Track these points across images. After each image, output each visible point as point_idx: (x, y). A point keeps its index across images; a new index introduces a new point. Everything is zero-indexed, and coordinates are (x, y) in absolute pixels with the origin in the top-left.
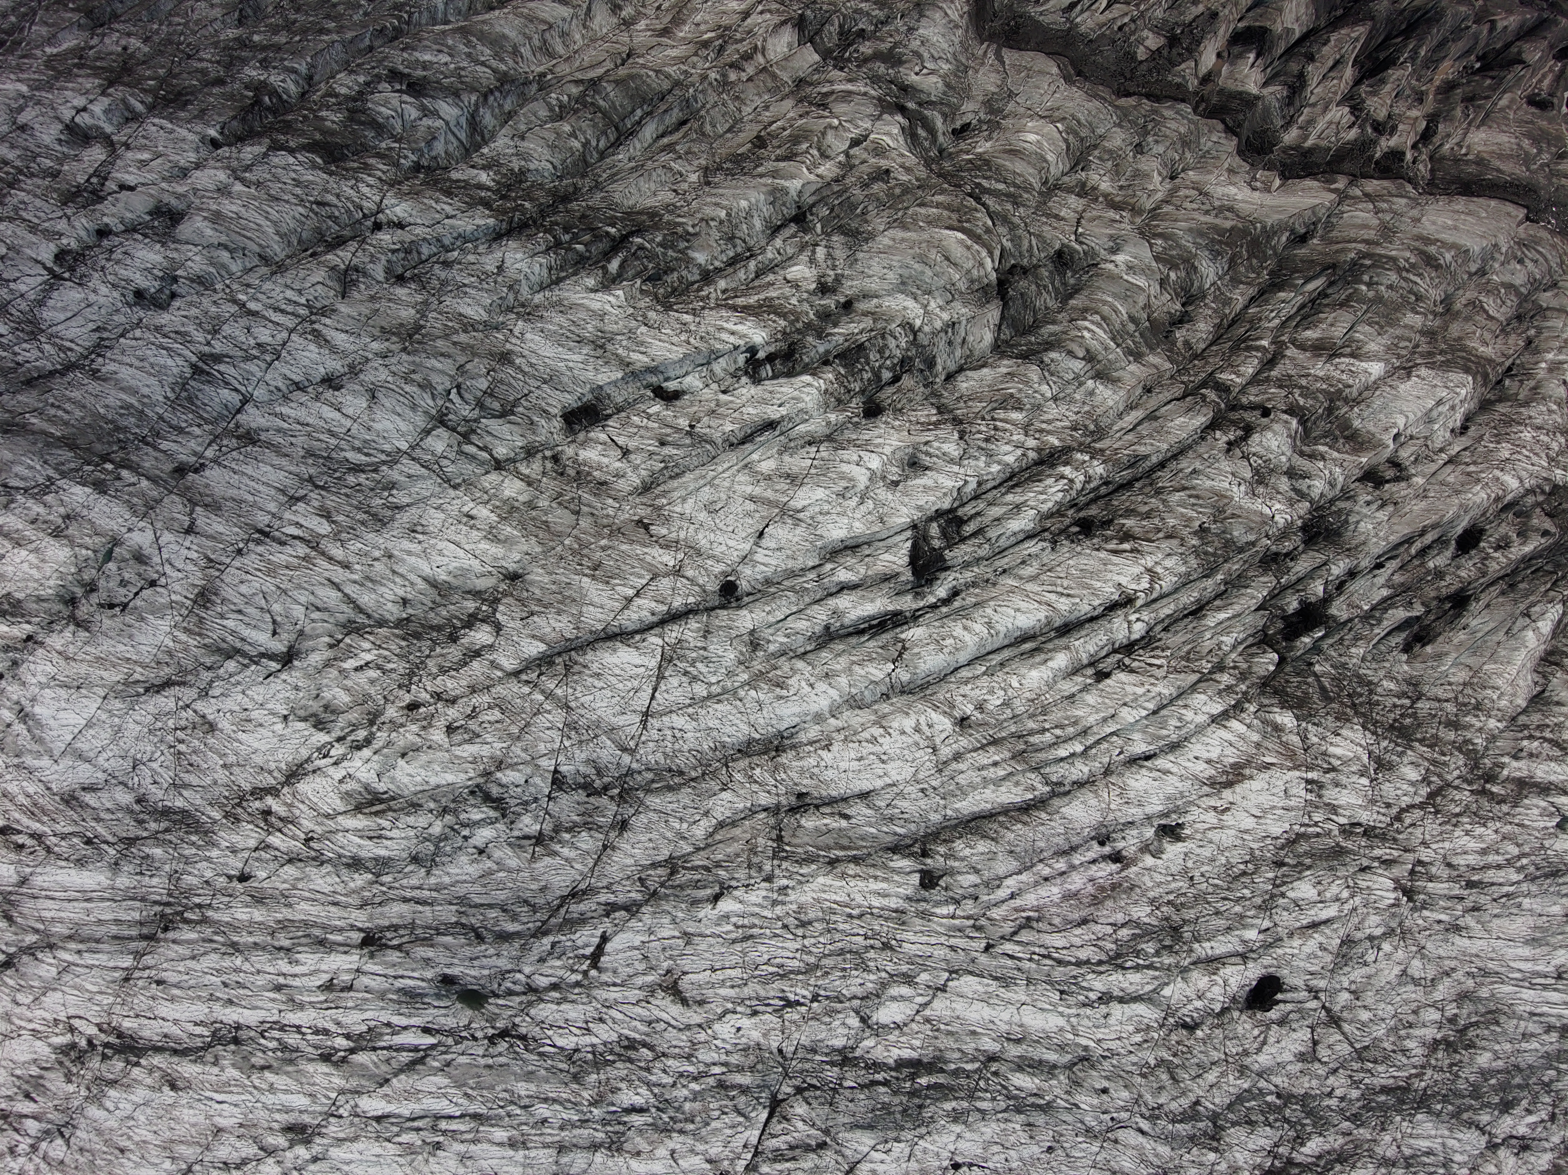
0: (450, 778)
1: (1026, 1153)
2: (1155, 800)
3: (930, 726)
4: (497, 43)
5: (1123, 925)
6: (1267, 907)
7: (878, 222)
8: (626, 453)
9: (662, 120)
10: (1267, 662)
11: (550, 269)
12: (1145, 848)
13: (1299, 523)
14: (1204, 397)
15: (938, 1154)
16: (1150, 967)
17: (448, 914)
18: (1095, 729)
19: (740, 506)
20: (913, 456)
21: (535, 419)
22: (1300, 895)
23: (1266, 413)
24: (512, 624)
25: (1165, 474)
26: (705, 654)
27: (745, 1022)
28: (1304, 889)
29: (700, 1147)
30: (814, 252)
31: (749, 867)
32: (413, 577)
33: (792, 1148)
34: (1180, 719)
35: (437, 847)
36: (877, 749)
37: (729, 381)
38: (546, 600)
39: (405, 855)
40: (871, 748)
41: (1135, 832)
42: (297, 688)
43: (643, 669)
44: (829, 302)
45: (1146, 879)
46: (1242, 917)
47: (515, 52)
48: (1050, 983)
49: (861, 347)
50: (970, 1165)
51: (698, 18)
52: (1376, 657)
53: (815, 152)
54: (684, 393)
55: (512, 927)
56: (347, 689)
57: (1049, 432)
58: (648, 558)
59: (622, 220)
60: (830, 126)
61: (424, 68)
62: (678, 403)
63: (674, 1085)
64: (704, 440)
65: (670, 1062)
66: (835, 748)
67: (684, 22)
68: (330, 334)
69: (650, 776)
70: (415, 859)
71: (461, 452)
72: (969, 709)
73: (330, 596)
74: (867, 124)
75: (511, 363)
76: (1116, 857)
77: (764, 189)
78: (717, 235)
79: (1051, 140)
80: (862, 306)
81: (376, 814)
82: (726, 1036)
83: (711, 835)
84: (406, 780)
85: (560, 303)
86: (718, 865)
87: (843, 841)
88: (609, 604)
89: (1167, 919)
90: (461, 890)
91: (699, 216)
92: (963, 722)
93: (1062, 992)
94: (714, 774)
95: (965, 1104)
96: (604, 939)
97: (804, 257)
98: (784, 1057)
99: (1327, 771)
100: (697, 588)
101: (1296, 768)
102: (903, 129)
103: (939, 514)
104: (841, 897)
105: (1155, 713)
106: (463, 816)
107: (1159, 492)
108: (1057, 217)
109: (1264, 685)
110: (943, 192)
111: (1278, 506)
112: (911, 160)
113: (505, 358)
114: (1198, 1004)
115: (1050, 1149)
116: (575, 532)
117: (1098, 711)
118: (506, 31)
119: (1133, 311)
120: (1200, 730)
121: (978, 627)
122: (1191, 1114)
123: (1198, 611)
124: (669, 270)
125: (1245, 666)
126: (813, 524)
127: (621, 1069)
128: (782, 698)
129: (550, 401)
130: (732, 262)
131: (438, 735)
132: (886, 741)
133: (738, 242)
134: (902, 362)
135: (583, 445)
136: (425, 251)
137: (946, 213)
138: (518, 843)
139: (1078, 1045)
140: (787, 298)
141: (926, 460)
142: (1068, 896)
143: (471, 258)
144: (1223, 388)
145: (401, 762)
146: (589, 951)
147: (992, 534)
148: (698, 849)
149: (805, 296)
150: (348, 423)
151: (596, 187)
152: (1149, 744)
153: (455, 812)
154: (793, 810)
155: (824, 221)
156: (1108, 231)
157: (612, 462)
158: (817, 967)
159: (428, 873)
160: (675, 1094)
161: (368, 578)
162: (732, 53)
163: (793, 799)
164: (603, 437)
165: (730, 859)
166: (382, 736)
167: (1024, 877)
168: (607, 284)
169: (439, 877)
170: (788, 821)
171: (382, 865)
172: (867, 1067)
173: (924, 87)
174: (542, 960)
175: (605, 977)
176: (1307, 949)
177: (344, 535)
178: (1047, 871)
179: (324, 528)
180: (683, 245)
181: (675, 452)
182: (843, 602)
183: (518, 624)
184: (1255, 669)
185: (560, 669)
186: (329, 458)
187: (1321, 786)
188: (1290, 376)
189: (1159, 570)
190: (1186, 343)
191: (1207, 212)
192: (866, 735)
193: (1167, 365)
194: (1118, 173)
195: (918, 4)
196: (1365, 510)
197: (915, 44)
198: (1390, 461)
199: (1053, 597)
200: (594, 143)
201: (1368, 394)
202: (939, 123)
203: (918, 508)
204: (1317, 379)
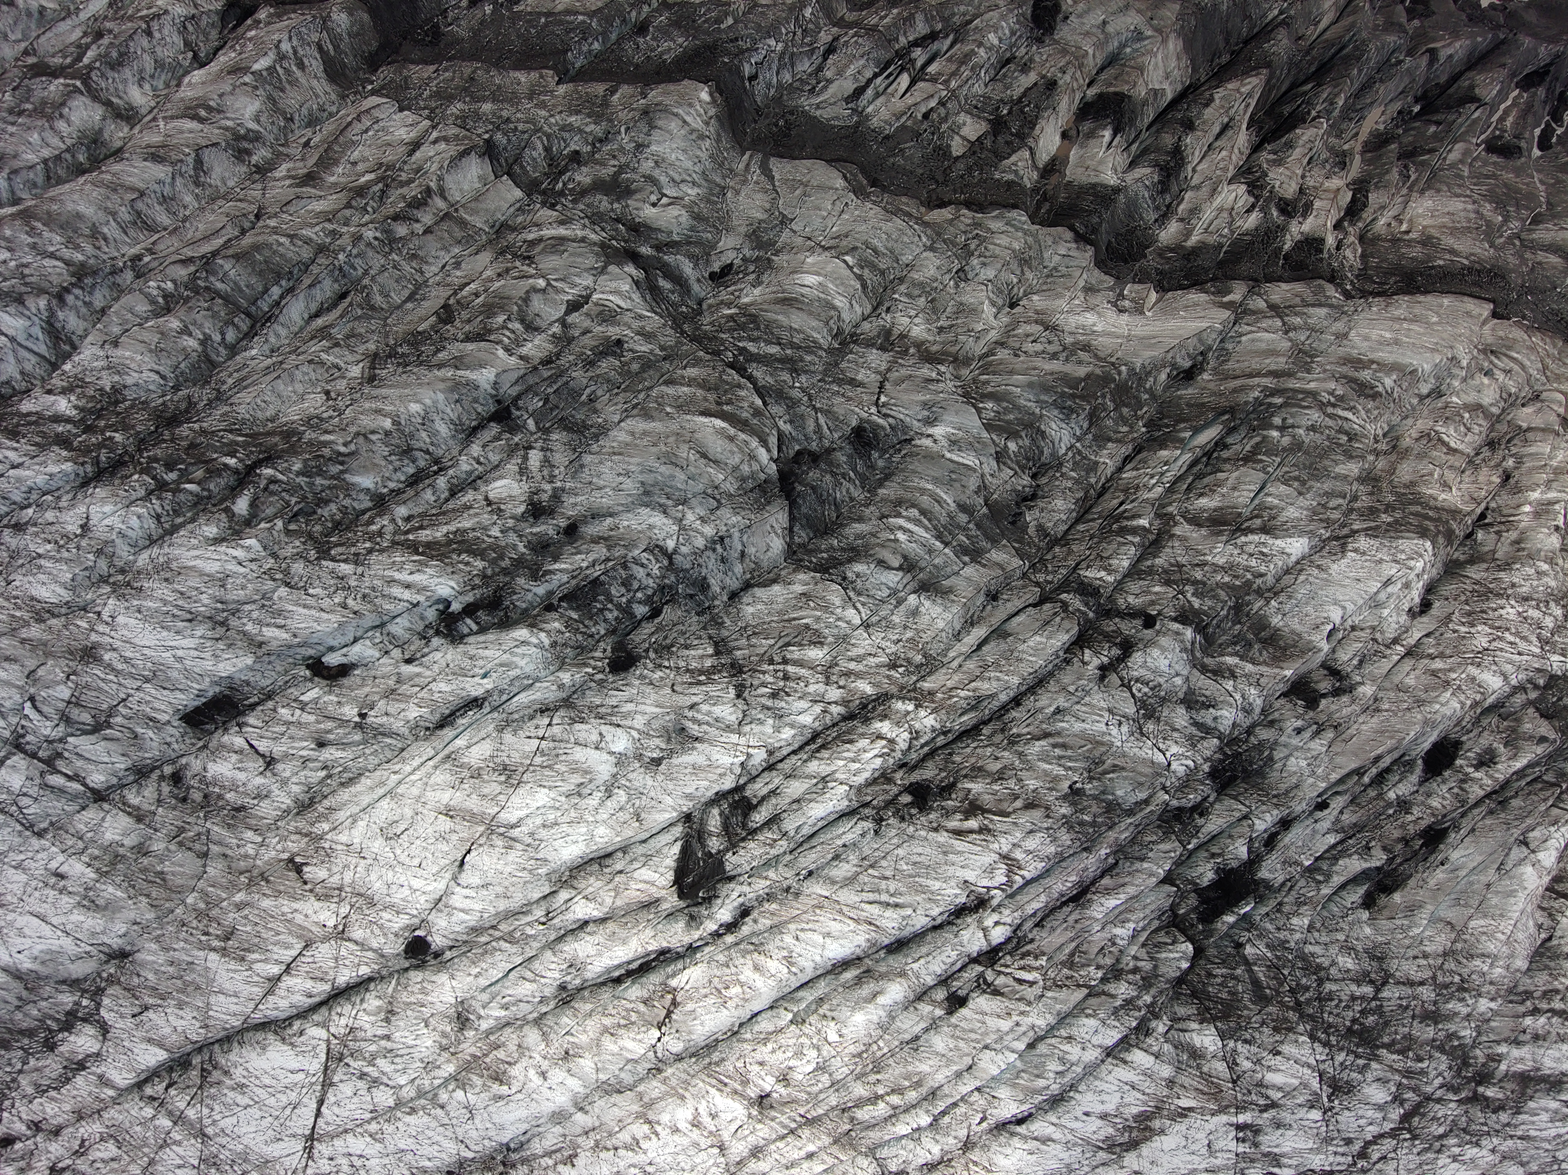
3: (714, 1116)
4: (69, 225)
7: (610, 412)
8: (270, 762)
10: (1179, 956)
11: (158, 517)
13: (1206, 767)
14: (1065, 604)
18: (946, 1090)
19: (430, 826)
20: (678, 723)
21: (140, 730)
23: (1149, 622)
24: (121, 1024)
25: (1020, 715)
26: (389, 1045)
30: (525, 458)
34: (1062, 1060)
36: (640, 1158)
37: (417, 643)
38: (162, 989)
43: (301, 1076)
44: (547, 528)
47: (95, 234)
49: (595, 582)
51: (355, 155)
53: (517, 326)
54: (353, 666)
57: (858, 675)
58: (299, 918)
59: (245, 445)
60: (535, 290)
62: (345, 681)
64: (381, 732)
66: (581, 1160)
67: (336, 162)
72: (769, 1082)
74: (587, 281)
75: (98, 660)
77: (442, 386)
78: (385, 450)
79: (839, 281)
80: (591, 529)
85: (166, 566)
88: (247, 989)
91: (353, 429)
92: (761, 1102)
97: (512, 467)
99: (1264, 1109)
100: (370, 954)
101: (1223, 1110)
102: (637, 283)
103: (718, 798)
105: (1031, 1046)
107: (1013, 741)
108: (853, 383)
109: (1177, 988)
110: (697, 362)
111: (1175, 749)
112: (654, 321)
113: (90, 654)
116: (201, 884)
117: (949, 1062)
118: (82, 208)
119: (964, 498)
120: (1091, 1070)
121: (774, 965)
123: (1081, 895)
124: (323, 502)
125: (1148, 965)
126: (533, 844)
128: (501, 1097)
129: (157, 705)
130: (414, 481)
132: (652, 1145)
133: (418, 454)
134: (662, 588)
135: (213, 755)
137: (700, 393)
140: (485, 529)
141: (695, 729)
143: (50, 515)
144: (1089, 592)
147: (789, 822)
149: (511, 523)
151: (218, 398)
152: (1022, 1102)
155: (538, 415)
156: (921, 397)
157: (252, 777)
164: (239, 741)
168: (235, 530)
173: (662, 223)
180: (335, 469)
181: (339, 754)
182: (585, 945)
183: (129, 1023)
184: (1162, 970)
185: (195, 1076)
187: (1257, 1130)
188: (1180, 566)
189: (1019, 855)
190: (1041, 529)
191: (1054, 356)
192: (625, 1137)
193: (1016, 562)
194: (935, 310)
195: (645, 112)
196: (1295, 741)
197: (647, 166)
198: (1324, 665)
199: (875, 910)
200: (217, 338)
201: (1288, 579)
202: (687, 268)
203: (689, 797)
204: (1217, 569)
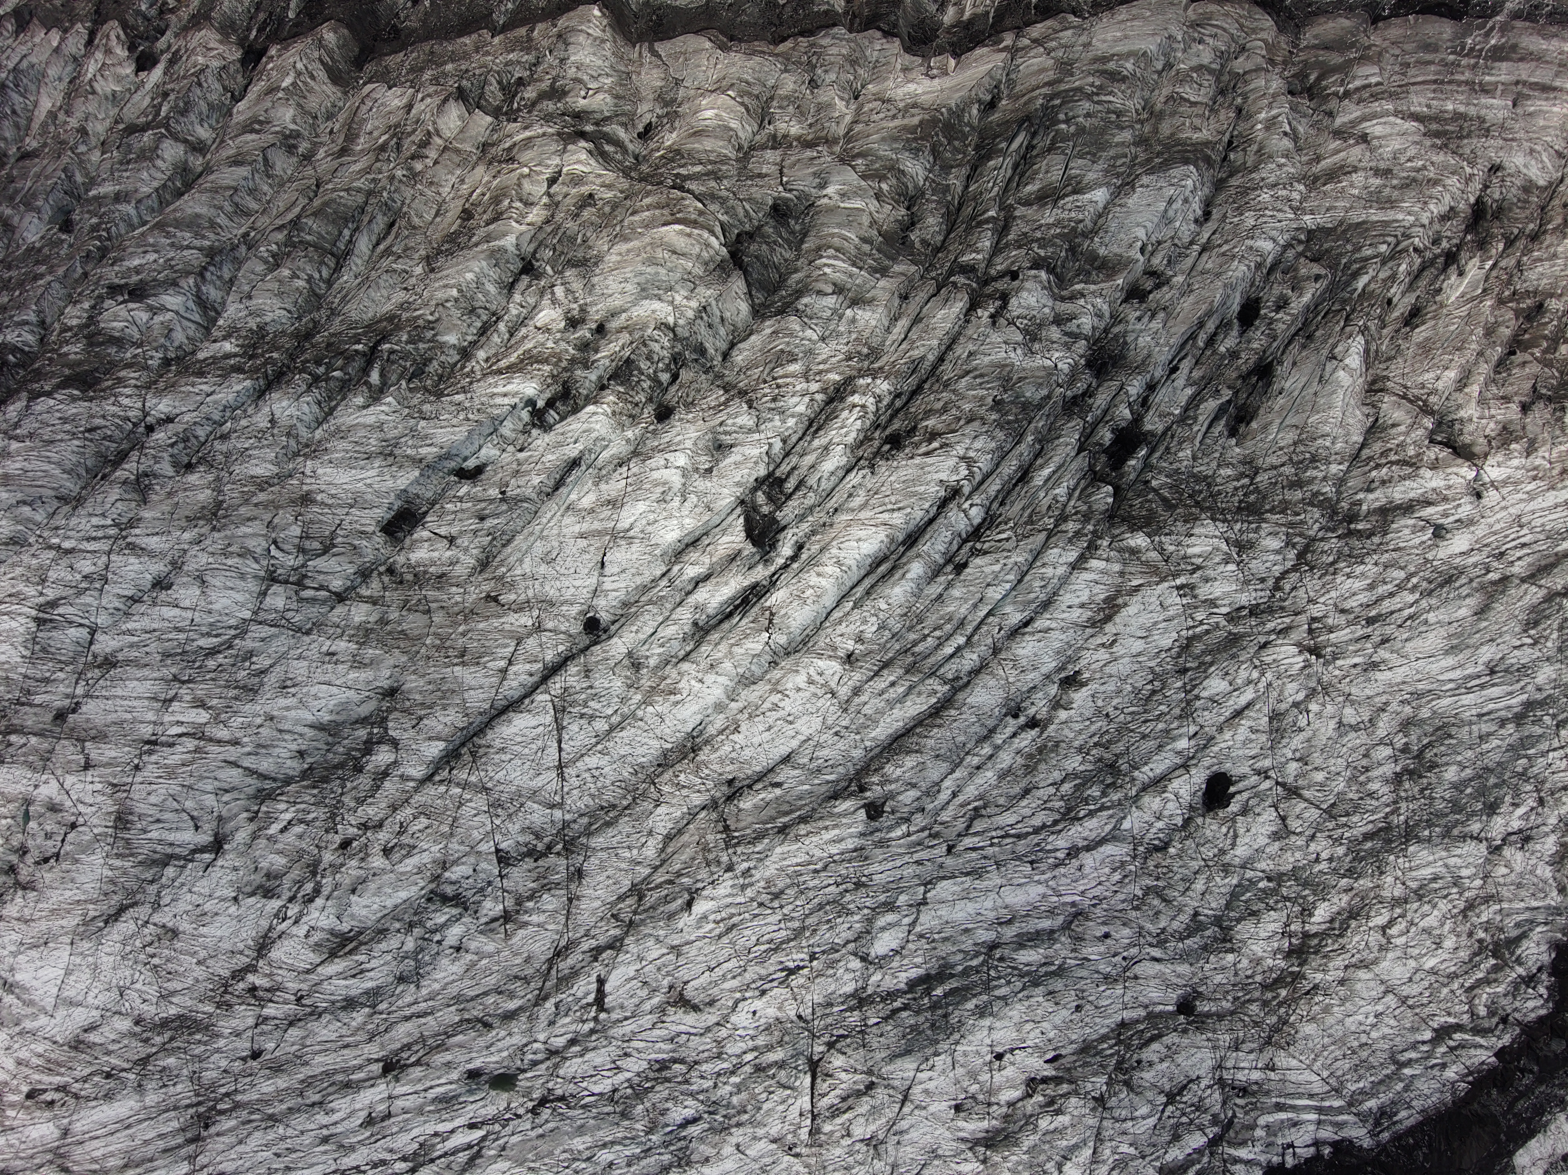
0: (403, 895)
1: (1057, 1020)
2: (1046, 659)
3: (821, 674)
4: (193, 224)
5: (1063, 781)
6: (1187, 713)
7: (601, 244)
8: (451, 540)
9: (371, 231)
10: (1104, 496)
11: (319, 403)
12: (1057, 704)
13: (1083, 362)
14: (954, 284)
15: (978, 1053)
16: (1103, 808)
17: (450, 1016)
18: (970, 618)
19: (573, 547)
20: (715, 440)
21: (357, 542)
22: (1213, 691)
23: (1014, 276)
24: (406, 735)
25: (947, 367)
26: (593, 691)
27: (758, 1004)
28: (1215, 685)
29: (760, 1132)
30: (553, 293)
31: (708, 865)
32: (299, 729)
33: (844, 1099)
34: (1043, 579)
35: (417, 960)
36: (781, 713)
37: (522, 438)
38: (428, 702)
39: (390, 979)
40: (775, 715)
41: (1040, 695)
42: (235, 869)
43: (541, 728)
44: (583, 333)
45: (1066, 732)
46: (1167, 731)
47: (213, 225)
48: (1018, 858)
49: (628, 361)
50: (1012, 1050)
51: (369, 127)
52: (1204, 451)
53: (518, 204)
54: (485, 465)
55: (512, 1005)
56: (280, 852)
57: (827, 371)
58: (507, 627)
59: (365, 334)
60: (523, 176)
61: (138, 273)
62: (482, 477)
63: (715, 1086)
64: (519, 500)
65: (704, 1067)
66: (743, 728)
67: (358, 136)
68: (143, 541)
69: (585, 820)
70: (401, 979)
71: (301, 600)
72: (850, 645)
73: (233, 776)
74: (556, 161)
75: (313, 501)
76: (1033, 723)
77: (484, 256)
78: (458, 313)
79: (728, 109)
80: (614, 324)
81: (350, 952)
82: (746, 1024)
83: (663, 850)
84: (364, 912)
85: (338, 430)
86: (679, 874)
87: (783, 807)
88: (487, 682)
89: (1100, 760)
90: (453, 990)
91: (434, 302)
92: (850, 659)
93: (1032, 863)
94: (644, 795)
95: (985, 998)
96: (601, 982)
97: (546, 302)
98: (806, 1021)
99: (1193, 572)
100: (562, 636)
101: (1163, 580)
102: (590, 152)
103: (760, 483)
104: (802, 858)
105: (1020, 581)
106: (429, 924)
107: (946, 385)
108: (760, 176)
109: (1111, 517)
110: (648, 194)
111: (1057, 355)
112: (610, 176)
113: (306, 499)
114: (1160, 825)
115: (1078, 1008)
116: (432, 629)
117: (966, 601)
118: (198, 210)
119: (863, 233)
120: (1064, 581)
121: (830, 569)
122: (1195, 926)
123: (1024, 475)
124: (427, 361)
125: (1084, 508)
126: (645, 536)
127: (662, 1091)
128: (678, 702)
129: (363, 521)
130: (484, 331)
131: (377, 862)
132: (786, 704)
133: (480, 311)
134: (675, 358)
135: (411, 549)
136: (201, 433)
137: (657, 212)
138: (488, 928)
139: (1065, 904)
140: (543, 344)
141: (727, 439)
142: (1003, 775)
143: (244, 423)
144: (968, 270)
145: (354, 898)
146: (591, 998)
147: (812, 481)
148: (656, 868)
149: (559, 335)
150: (189, 614)
151: (332, 314)
152: (1023, 611)
153: (421, 923)
154: (730, 798)
155: (552, 262)
156: (811, 170)
157: (442, 553)
158: (804, 928)
159: (418, 987)
160: (719, 1093)
161: (259, 746)
162: (409, 147)
163: (725, 788)
164: (426, 534)
165: (687, 865)
166: (327, 882)
167: (957, 774)
168: (376, 395)
169: (429, 986)
170: (729, 810)
171: (374, 996)
172: (883, 1000)
173: (595, 107)
174: (552, 1023)
175: (614, 1016)
176: (1240, 738)
177: (223, 716)
178: (976, 761)
179: (203, 716)
180: (429, 334)
181: (497, 521)
182: (701, 595)
183: (412, 733)
184: (1095, 507)
185: (467, 758)
186: (184, 652)
187: (1192, 587)
188: (1025, 234)
189: (971, 454)
190: (924, 242)
191: (894, 117)
192: (767, 705)
193: (913, 268)
194: (802, 114)
195: (559, 36)
196: (1139, 326)
197: (572, 72)
198: (1145, 273)
199: (886, 516)
200: (317, 276)
201: (1101, 221)
202: (621, 133)
203: (738, 484)
204: (1049, 226)
